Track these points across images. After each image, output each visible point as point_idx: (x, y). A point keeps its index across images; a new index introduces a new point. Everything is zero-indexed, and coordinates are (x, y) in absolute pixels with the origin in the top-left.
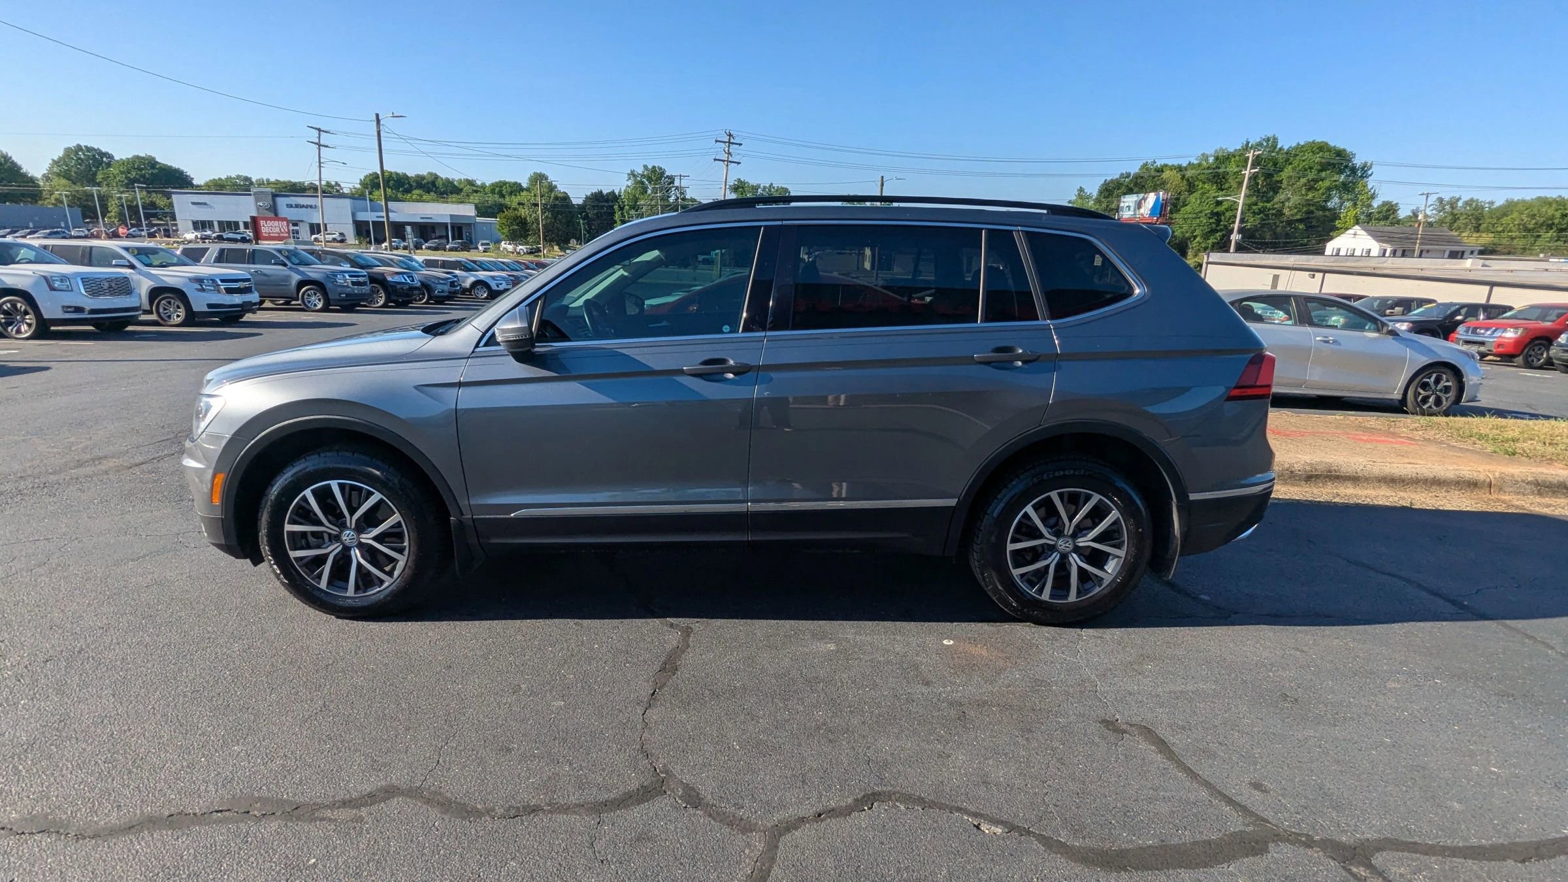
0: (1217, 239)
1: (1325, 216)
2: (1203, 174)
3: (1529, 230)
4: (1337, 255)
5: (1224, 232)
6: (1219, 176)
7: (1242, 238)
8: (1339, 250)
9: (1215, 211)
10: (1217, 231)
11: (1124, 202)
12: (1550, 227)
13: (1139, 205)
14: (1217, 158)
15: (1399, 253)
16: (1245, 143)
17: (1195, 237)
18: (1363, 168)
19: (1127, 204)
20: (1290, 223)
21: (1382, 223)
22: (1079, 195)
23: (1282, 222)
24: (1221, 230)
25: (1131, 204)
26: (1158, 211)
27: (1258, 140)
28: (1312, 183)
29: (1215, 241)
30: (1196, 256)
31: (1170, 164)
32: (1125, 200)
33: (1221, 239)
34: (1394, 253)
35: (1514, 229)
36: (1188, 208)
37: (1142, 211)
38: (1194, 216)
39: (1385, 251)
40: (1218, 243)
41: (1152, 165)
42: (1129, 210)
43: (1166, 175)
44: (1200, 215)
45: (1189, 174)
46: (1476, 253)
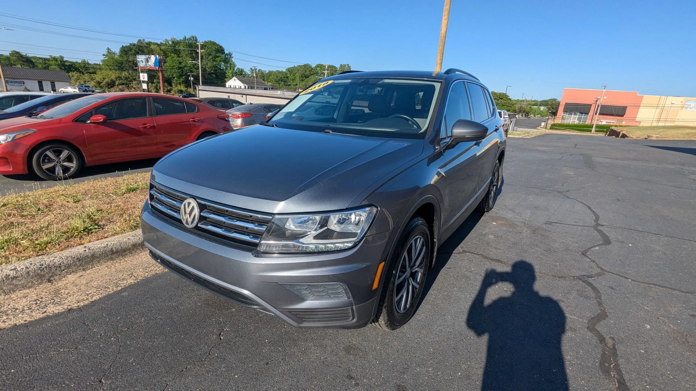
0: (183, 79)
1: (221, 72)
2: (169, 49)
3: (277, 81)
4: (231, 87)
5: (186, 76)
6: (176, 51)
7: (194, 79)
8: (231, 86)
9: (180, 66)
10: (183, 76)
11: (139, 58)
12: (282, 81)
13: (147, 61)
14: (173, 42)
15: (250, 88)
16: (184, 37)
17: (174, 78)
18: (230, 54)
19: (140, 60)
20: (209, 74)
21: (241, 76)
22: (108, 52)
23: (207, 73)
24: (184, 75)
25: (143, 60)
26: (158, 64)
27: (189, 37)
28: (214, 58)
29: (183, 80)
30: (176, 86)
31: (153, 42)
32: (139, 57)
33: (185, 79)
34: (248, 88)
35: (273, 81)
36: (167, 64)
37: (150, 63)
38: (171, 68)
39: (246, 87)
40: (184, 81)
41: (143, 41)
42: (143, 62)
43: (152, 47)
44: (174, 67)
45: (163, 48)
46: (271, 89)
